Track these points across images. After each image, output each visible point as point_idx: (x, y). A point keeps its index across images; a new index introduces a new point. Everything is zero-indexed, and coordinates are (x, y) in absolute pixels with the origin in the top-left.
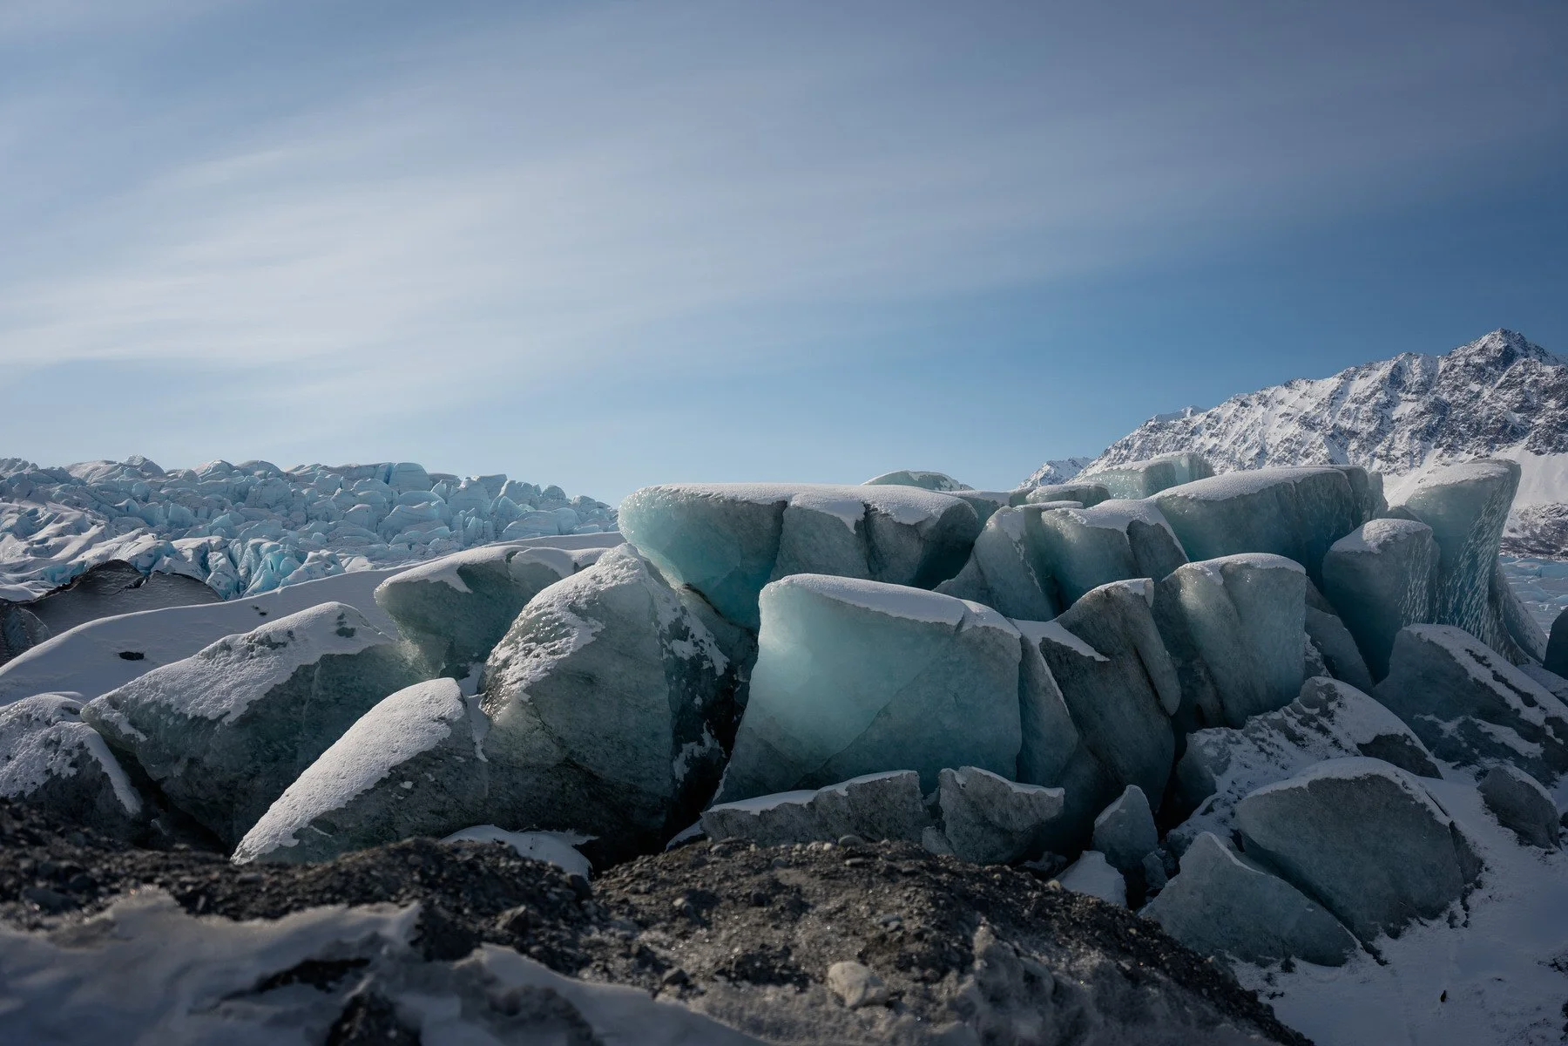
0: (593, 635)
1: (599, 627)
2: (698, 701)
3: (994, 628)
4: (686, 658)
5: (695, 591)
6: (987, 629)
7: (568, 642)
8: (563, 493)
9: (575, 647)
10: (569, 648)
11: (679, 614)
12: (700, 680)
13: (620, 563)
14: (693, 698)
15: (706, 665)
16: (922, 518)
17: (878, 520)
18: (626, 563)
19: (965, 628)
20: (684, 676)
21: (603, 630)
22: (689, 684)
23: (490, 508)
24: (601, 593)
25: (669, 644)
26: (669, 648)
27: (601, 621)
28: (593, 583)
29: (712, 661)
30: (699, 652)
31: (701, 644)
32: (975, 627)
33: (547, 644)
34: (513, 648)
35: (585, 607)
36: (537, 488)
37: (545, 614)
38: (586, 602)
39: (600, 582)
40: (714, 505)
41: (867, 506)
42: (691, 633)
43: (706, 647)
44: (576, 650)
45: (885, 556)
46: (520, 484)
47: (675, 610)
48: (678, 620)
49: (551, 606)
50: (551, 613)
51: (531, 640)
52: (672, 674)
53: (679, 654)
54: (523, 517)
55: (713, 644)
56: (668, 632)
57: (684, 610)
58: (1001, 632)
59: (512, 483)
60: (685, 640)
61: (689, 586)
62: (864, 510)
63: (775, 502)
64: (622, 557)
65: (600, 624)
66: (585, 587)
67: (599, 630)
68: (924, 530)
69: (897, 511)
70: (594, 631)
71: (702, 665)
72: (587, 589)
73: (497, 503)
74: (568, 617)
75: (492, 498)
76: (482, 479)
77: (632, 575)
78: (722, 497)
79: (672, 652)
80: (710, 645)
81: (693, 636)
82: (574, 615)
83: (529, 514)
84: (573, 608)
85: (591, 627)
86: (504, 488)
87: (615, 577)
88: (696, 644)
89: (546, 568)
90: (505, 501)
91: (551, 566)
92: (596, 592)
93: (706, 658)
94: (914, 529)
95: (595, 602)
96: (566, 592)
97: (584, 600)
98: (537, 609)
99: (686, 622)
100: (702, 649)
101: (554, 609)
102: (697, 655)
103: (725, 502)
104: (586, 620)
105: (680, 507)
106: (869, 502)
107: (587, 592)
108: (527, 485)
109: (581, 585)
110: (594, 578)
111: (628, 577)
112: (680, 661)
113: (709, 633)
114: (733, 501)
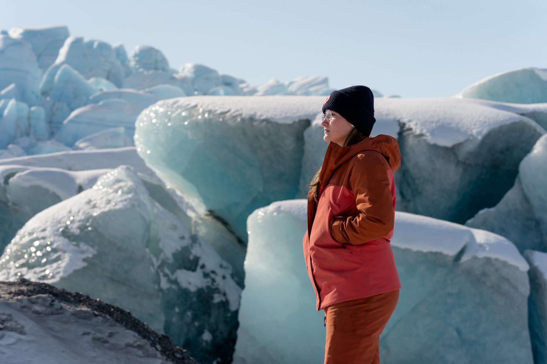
0: (84, 260)
1: (90, 252)
2: (207, 336)
3: (497, 260)
4: (193, 289)
5: (218, 218)
6: (488, 260)
7: (58, 267)
8: (164, 60)
9: (65, 271)
10: (59, 273)
11: (186, 242)
12: (209, 315)
13: (116, 187)
14: (200, 332)
15: (217, 298)
16: (461, 139)
17: (410, 141)
18: (121, 188)
19: (465, 258)
20: (190, 308)
21: (95, 256)
22: (195, 317)
23: (41, 85)
24: (95, 219)
25: (173, 274)
26: (173, 277)
27: (92, 246)
28: (87, 208)
29: (225, 294)
30: (210, 284)
31: (213, 276)
32: (475, 258)
33: (38, 270)
34: (4, 274)
35: (77, 232)
36: (120, 53)
37: (37, 239)
38: (79, 228)
39: (94, 206)
40: (231, 123)
41: (402, 125)
42: (201, 263)
43: (218, 279)
44: (66, 275)
45: (417, 182)
46: (91, 43)
47: (182, 238)
48: (186, 250)
49: (44, 230)
50: (44, 238)
51: (22, 266)
52: (174, 306)
53: (184, 285)
54: (96, 101)
55: (228, 277)
56: (171, 260)
57: (194, 239)
58: (505, 264)
59: (78, 42)
60: (194, 270)
61: (211, 213)
62: (397, 129)
63: (297, 120)
64: (118, 181)
65: (91, 249)
66: (79, 212)
67: (90, 255)
68: (462, 153)
69: (433, 132)
70: (84, 256)
71: (212, 298)
72: (80, 214)
73: (52, 75)
74: (60, 242)
75: (44, 67)
76: (29, 35)
77: (125, 200)
78: (241, 115)
79: (175, 282)
80: (224, 277)
81: (203, 267)
82: (66, 240)
83: (105, 95)
84: (66, 233)
85: (83, 252)
86: (63, 52)
87: (109, 202)
88: (206, 275)
89: (47, 191)
90: (65, 72)
91: (53, 188)
92: (89, 218)
93: (217, 290)
94: (452, 151)
95: (87, 227)
96: (60, 217)
97: (77, 224)
98: (30, 234)
99: (196, 251)
100: (213, 281)
101: (47, 233)
102: (208, 287)
103: (243, 120)
104: (77, 245)
105: (196, 125)
106: (405, 120)
107: (81, 217)
108: (103, 46)
109: (75, 210)
110: (89, 202)
111: (121, 201)
112: (185, 293)
113: (225, 264)
114: (252, 119)
